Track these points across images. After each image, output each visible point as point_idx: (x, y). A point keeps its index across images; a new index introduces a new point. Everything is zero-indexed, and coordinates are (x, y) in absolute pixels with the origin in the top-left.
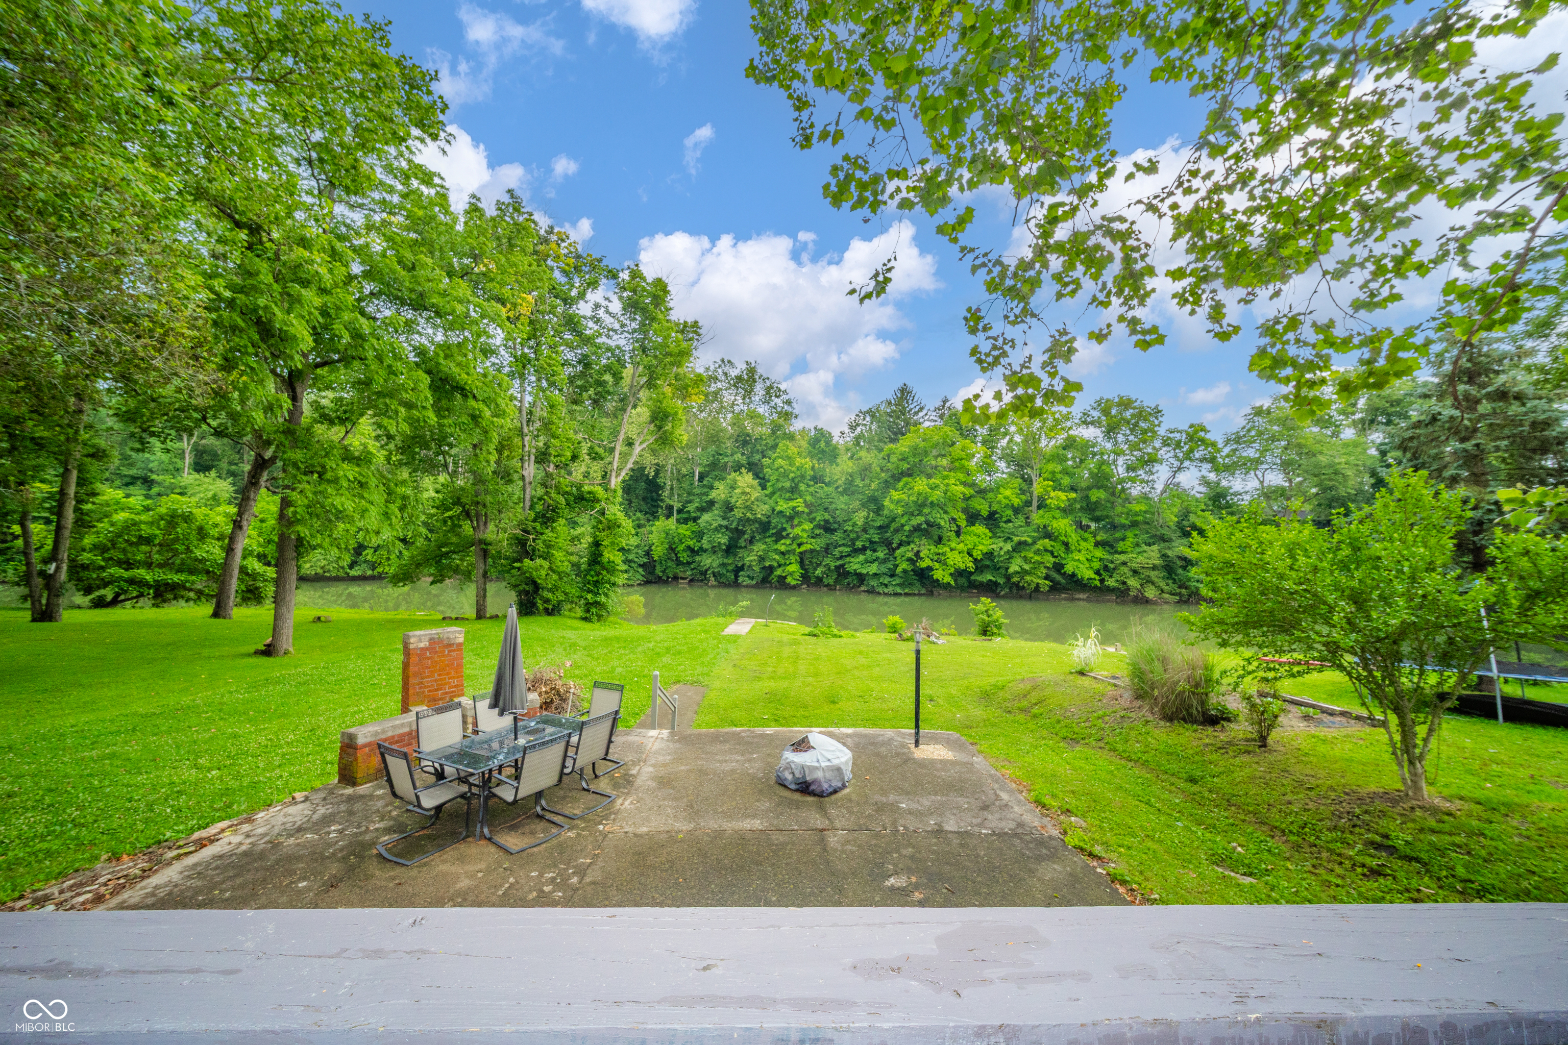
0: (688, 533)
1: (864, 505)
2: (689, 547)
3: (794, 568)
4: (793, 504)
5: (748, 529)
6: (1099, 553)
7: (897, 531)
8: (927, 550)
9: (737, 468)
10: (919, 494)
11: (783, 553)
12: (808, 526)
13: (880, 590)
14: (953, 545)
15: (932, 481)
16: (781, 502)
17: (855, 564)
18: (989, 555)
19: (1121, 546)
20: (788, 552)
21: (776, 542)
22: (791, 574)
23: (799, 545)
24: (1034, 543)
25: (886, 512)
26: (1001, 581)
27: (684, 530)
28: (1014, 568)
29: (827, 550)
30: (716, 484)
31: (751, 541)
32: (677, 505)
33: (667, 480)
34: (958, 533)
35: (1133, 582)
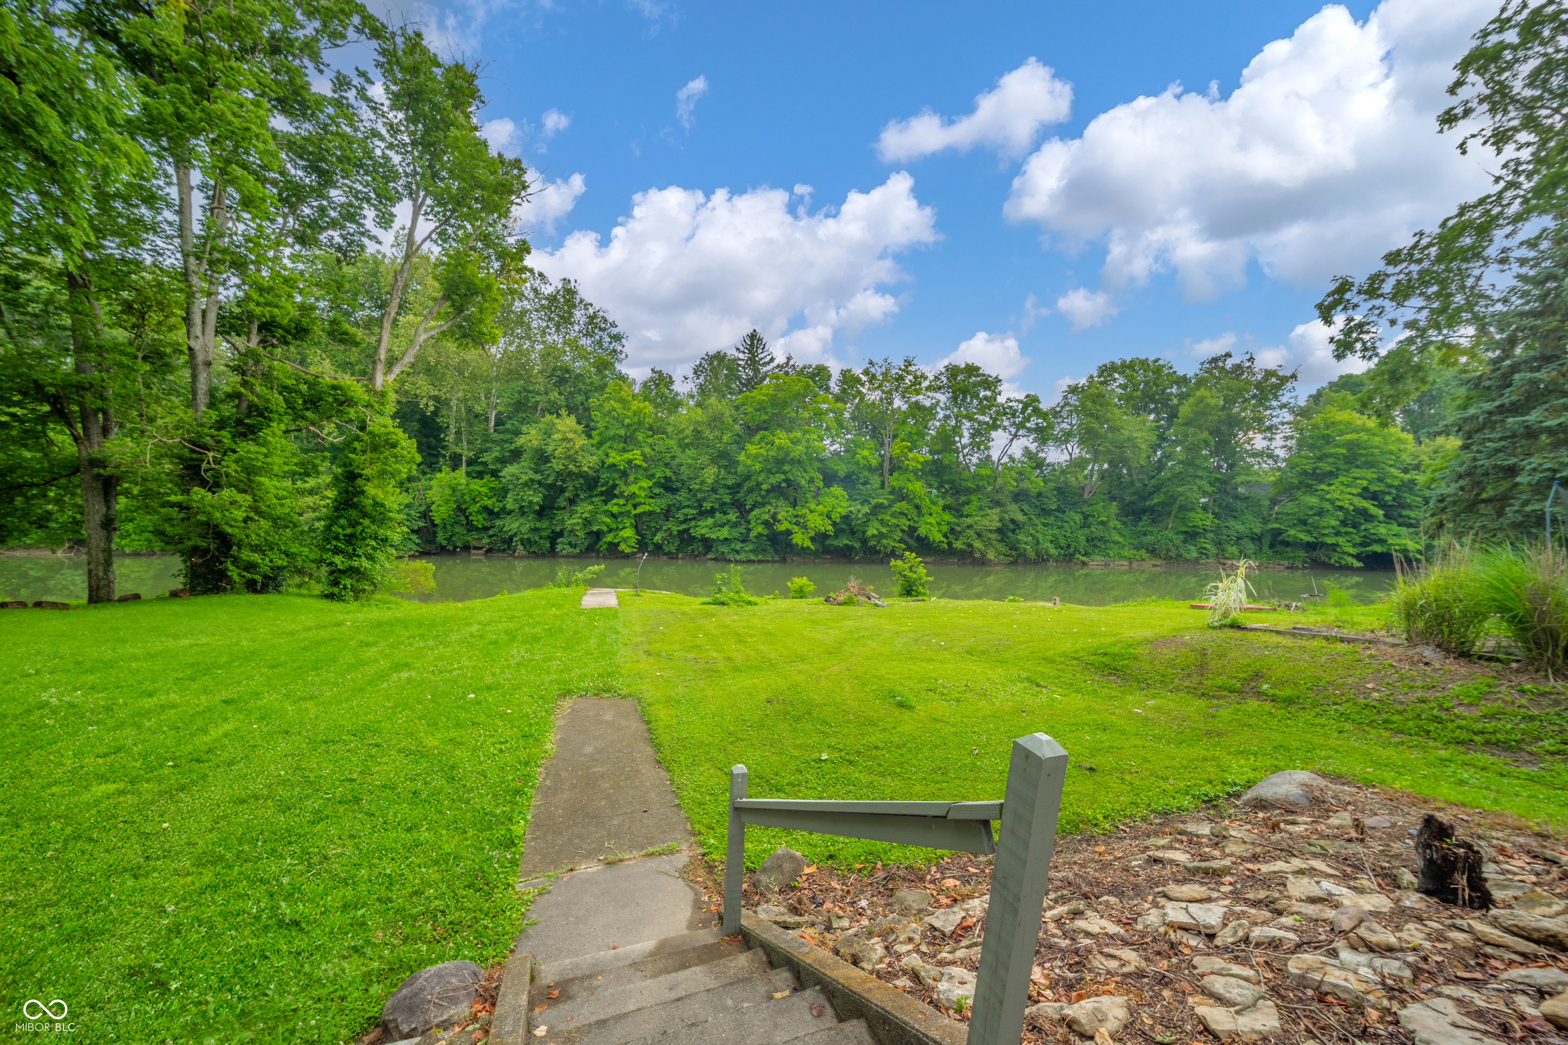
0: (484, 490)
1: (713, 461)
2: (486, 508)
3: (629, 533)
4: (629, 456)
5: (570, 486)
6: (947, 517)
7: (750, 491)
8: (784, 512)
9: (554, 410)
10: (780, 448)
11: (613, 516)
12: (645, 484)
13: (731, 557)
14: (813, 506)
15: (792, 436)
16: (613, 454)
17: (703, 528)
18: (846, 518)
19: (966, 509)
20: (621, 514)
21: (606, 502)
22: (625, 540)
23: (635, 506)
24: (890, 506)
25: (740, 468)
26: (857, 545)
27: (477, 485)
28: (871, 531)
29: (667, 514)
30: (524, 428)
31: (572, 502)
32: (467, 453)
33: (451, 420)
34: (817, 495)
35: (977, 544)
